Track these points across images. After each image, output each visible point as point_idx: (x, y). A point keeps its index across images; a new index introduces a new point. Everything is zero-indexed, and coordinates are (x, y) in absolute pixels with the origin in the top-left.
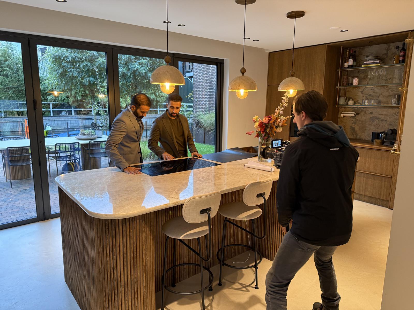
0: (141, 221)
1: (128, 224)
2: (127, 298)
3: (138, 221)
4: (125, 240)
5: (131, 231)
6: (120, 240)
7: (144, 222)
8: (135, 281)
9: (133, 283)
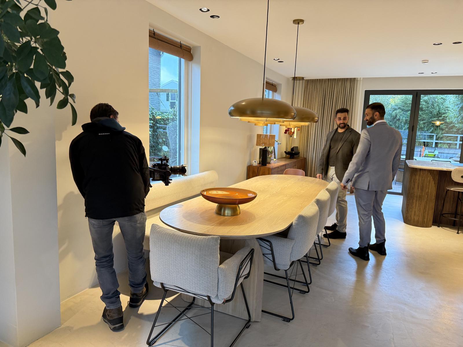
0: (428, 172)
1: (422, 171)
2: (416, 202)
3: (426, 172)
4: (419, 178)
5: (423, 175)
6: (417, 177)
7: (429, 173)
8: (421, 197)
9: (420, 197)
